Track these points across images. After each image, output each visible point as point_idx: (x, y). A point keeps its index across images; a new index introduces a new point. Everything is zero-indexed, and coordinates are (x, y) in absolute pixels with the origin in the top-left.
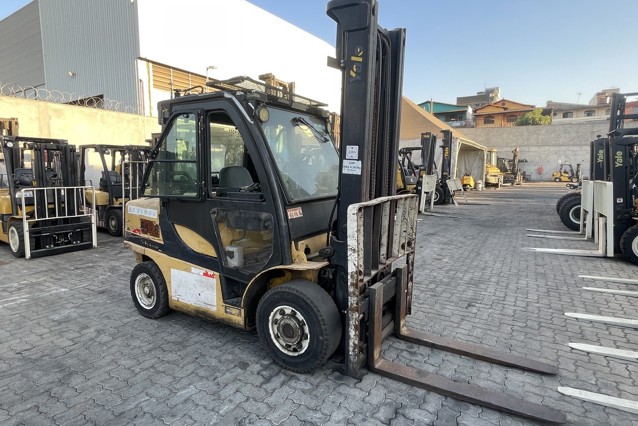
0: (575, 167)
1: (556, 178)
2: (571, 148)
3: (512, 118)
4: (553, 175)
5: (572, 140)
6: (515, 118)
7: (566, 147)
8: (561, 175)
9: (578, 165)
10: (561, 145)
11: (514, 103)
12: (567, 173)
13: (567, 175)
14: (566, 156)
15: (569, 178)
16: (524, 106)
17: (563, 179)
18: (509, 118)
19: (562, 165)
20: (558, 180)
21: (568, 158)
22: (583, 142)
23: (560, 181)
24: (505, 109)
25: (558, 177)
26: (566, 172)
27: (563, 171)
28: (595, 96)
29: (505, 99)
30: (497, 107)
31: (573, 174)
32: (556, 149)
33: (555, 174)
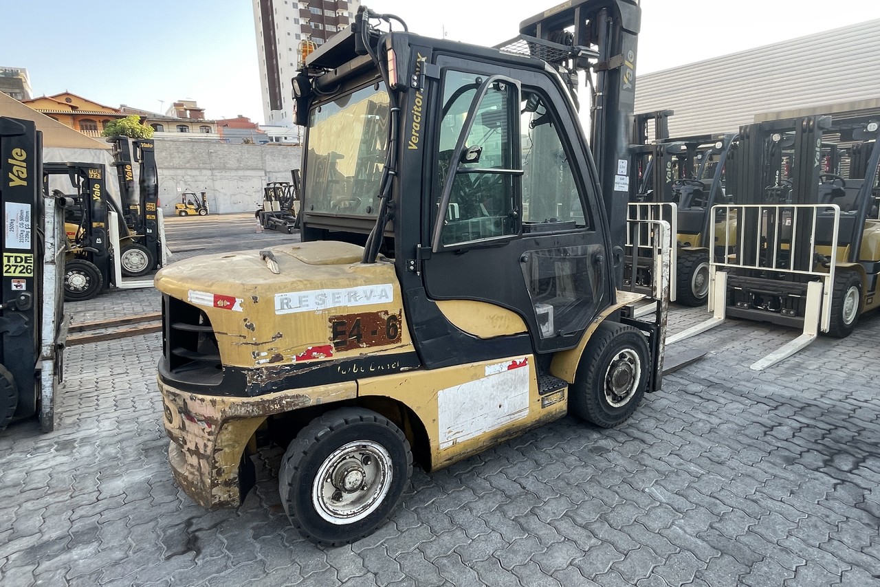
0: (199, 196)
1: (181, 211)
2: (189, 172)
3: (88, 124)
4: (177, 208)
5: (188, 162)
6: (92, 124)
7: (183, 171)
8: (187, 207)
9: (203, 194)
10: (177, 168)
11: (86, 101)
12: (193, 204)
13: (193, 207)
14: (185, 182)
15: (196, 210)
16: (103, 107)
17: (190, 212)
18: (84, 124)
19: (184, 194)
20: (183, 214)
21: (189, 185)
22: (201, 165)
23: (187, 215)
24: (73, 108)
25: (183, 209)
26: (190, 203)
27: (187, 201)
28: (171, 107)
29: (69, 92)
30: (59, 103)
31: (199, 205)
32: (172, 172)
33: (179, 206)
